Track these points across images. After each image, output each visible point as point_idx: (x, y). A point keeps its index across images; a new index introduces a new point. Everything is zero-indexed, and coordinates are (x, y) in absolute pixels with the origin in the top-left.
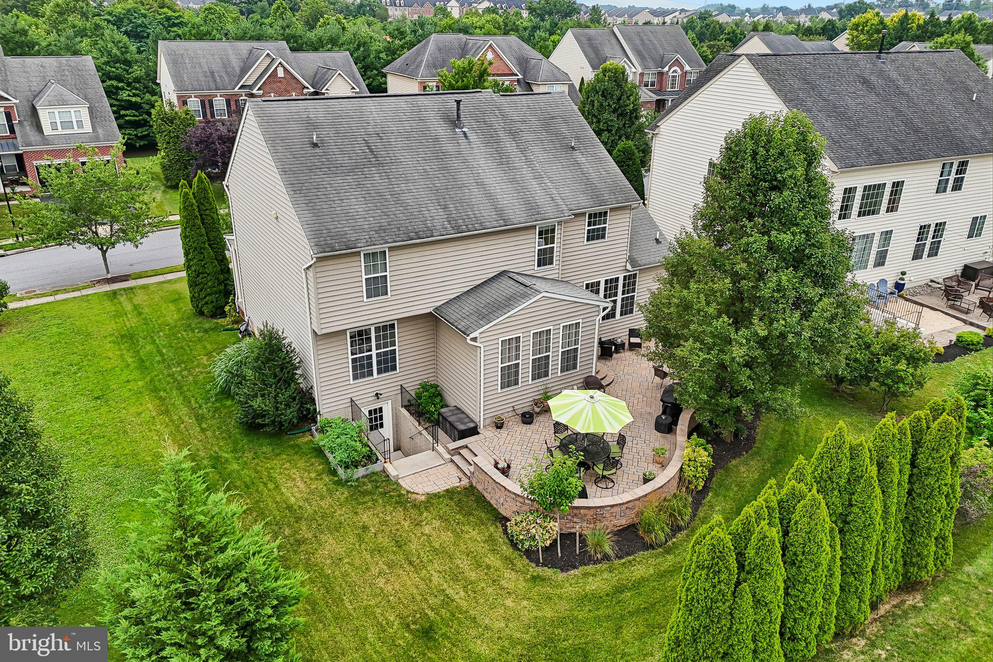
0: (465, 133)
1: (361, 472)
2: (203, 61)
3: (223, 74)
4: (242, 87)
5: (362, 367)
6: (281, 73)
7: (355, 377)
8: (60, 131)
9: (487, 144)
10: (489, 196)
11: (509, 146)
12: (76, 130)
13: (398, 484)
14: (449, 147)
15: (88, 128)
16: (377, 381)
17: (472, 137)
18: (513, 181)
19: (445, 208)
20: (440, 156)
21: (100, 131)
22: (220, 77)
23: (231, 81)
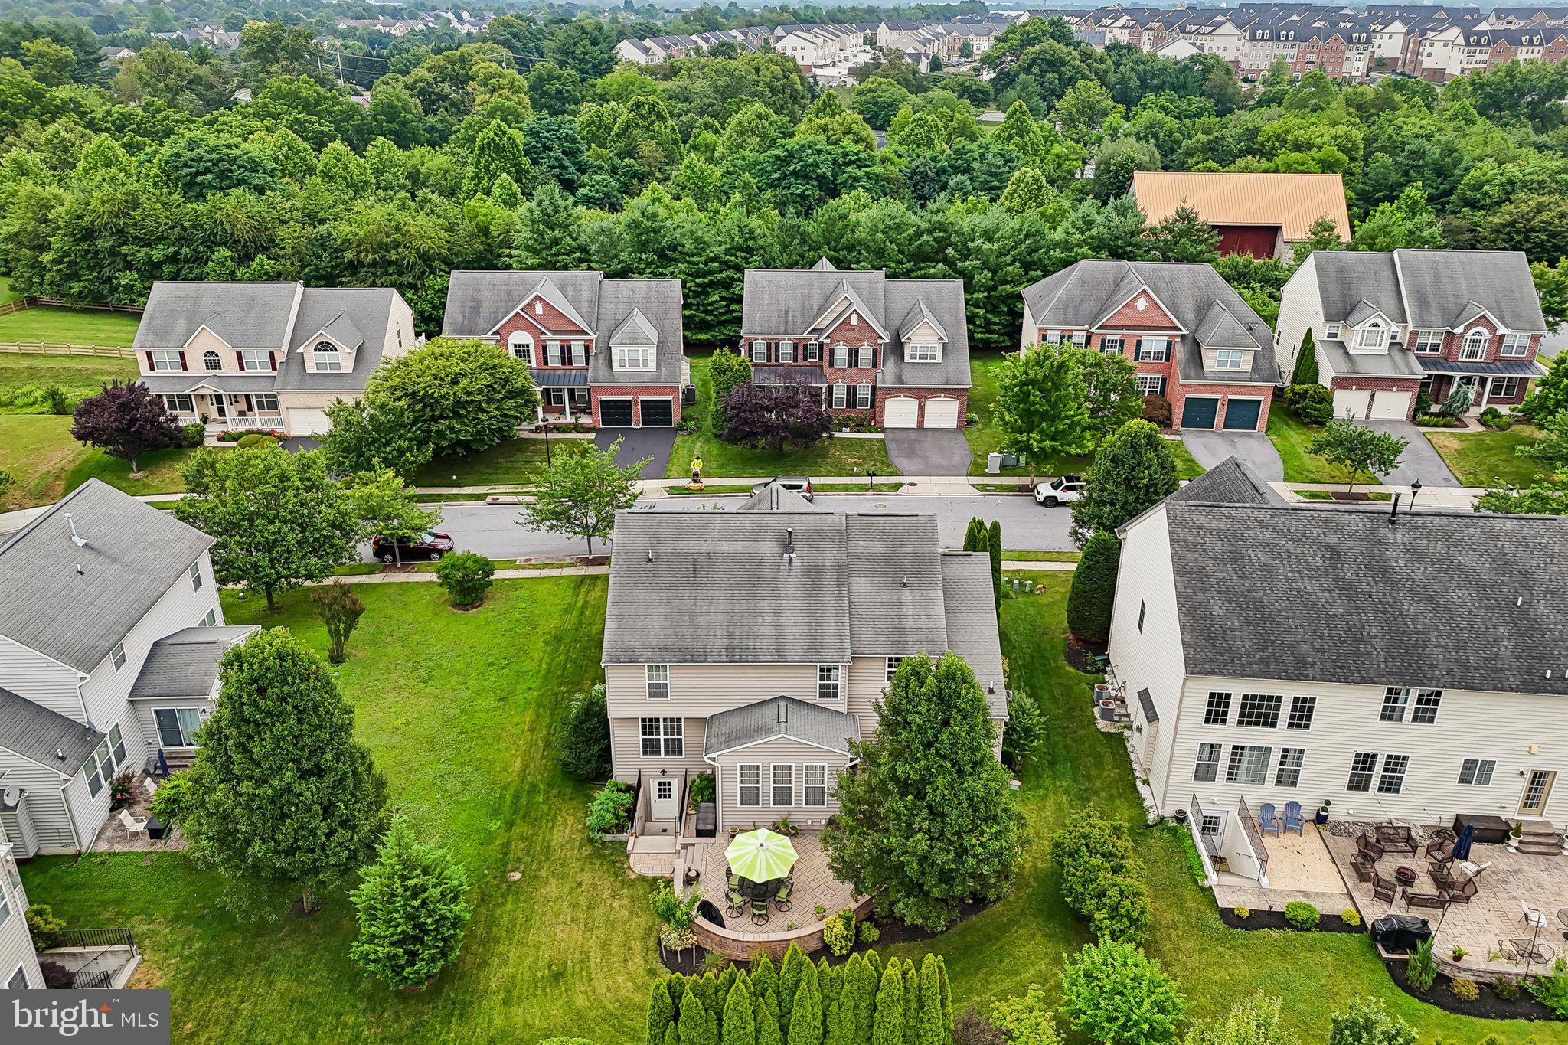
0: (791, 559)
1: (608, 837)
2: (783, 296)
3: (798, 314)
4: (813, 331)
5: (652, 746)
6: (854, 320)
7: (645, 753)
8: (627, 368)
9: (807, 573)
10: (779, 629)
11: (829, 577)
12: (641, 368)
13: (628, 857)
14: (767, 573)
15: (652, 367)
16: (663, 759)
17: (796, 564)
18: (812, 616)
19: (731, 635)
20: (755, 581)
21: (663, 370)
22: (794, 317)
23: (803, 323)
